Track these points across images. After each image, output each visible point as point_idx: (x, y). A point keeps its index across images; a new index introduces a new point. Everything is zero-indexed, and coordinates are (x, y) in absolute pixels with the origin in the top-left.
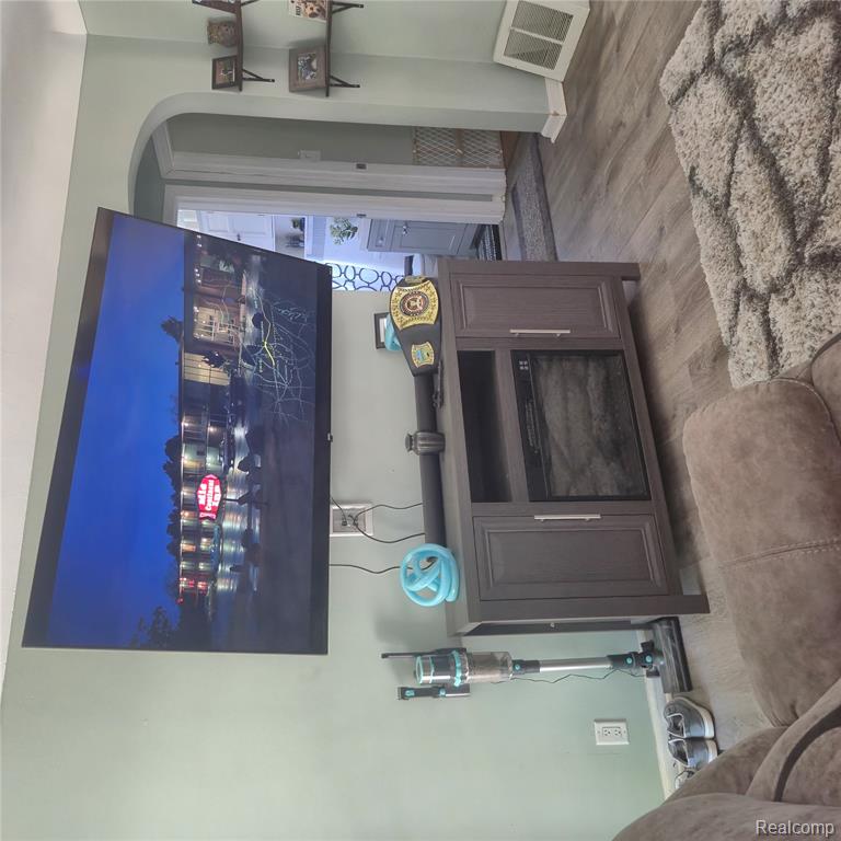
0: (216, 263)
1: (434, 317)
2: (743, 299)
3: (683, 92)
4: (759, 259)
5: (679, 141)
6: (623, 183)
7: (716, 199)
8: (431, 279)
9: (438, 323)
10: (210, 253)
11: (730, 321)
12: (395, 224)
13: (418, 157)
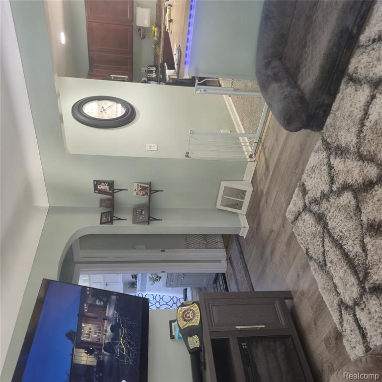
0: (95, 301)
1: (198, 322)
2: (343, 308)
3: (296, 219)
4: (345, 289)
5: (299, 238)
6: (277, 255)
7: (320, 262)
8: (196, 302)
9: (201, 324)
10: (93, 296)
11: (339, 319)
12: (179, 275)
13: (188, 246)
